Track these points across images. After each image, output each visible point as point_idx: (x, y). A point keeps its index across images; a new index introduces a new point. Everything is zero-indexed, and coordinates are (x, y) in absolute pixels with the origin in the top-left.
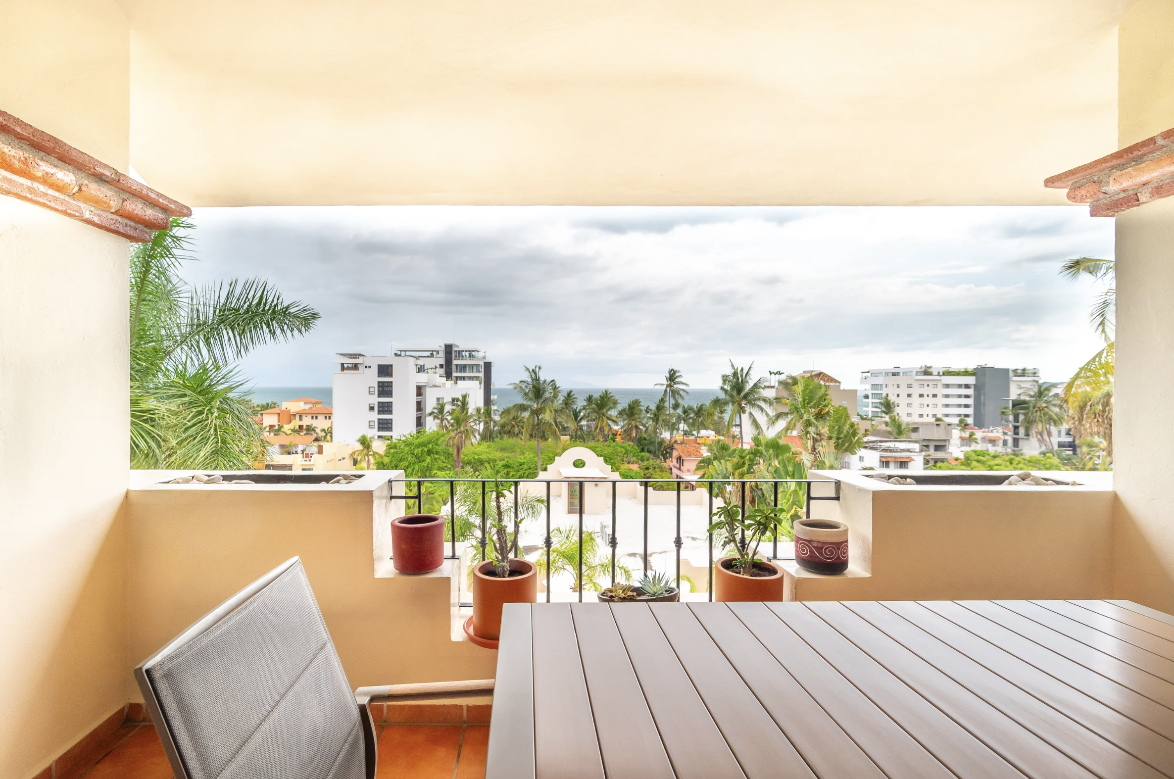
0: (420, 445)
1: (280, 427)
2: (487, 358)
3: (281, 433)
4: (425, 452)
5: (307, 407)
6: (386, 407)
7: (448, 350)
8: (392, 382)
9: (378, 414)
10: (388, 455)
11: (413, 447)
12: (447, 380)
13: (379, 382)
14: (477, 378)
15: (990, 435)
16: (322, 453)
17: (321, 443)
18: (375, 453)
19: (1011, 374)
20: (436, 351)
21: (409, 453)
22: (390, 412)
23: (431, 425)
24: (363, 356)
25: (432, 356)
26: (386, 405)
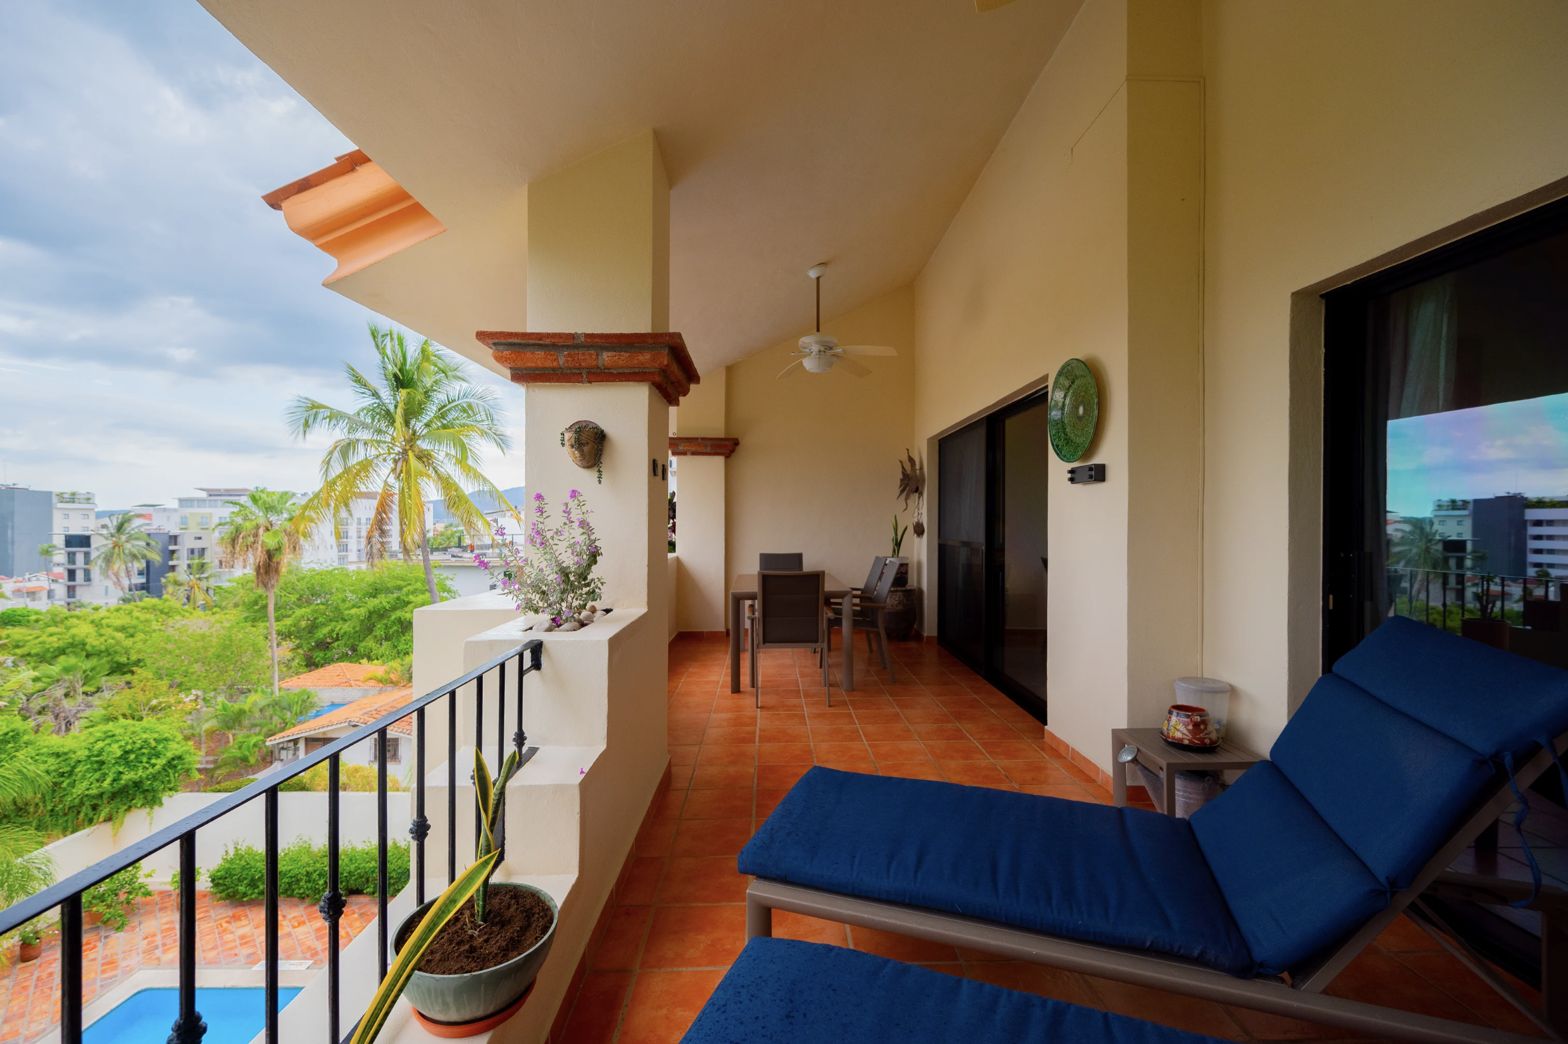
15: (29, 585)
19: (55, 499)
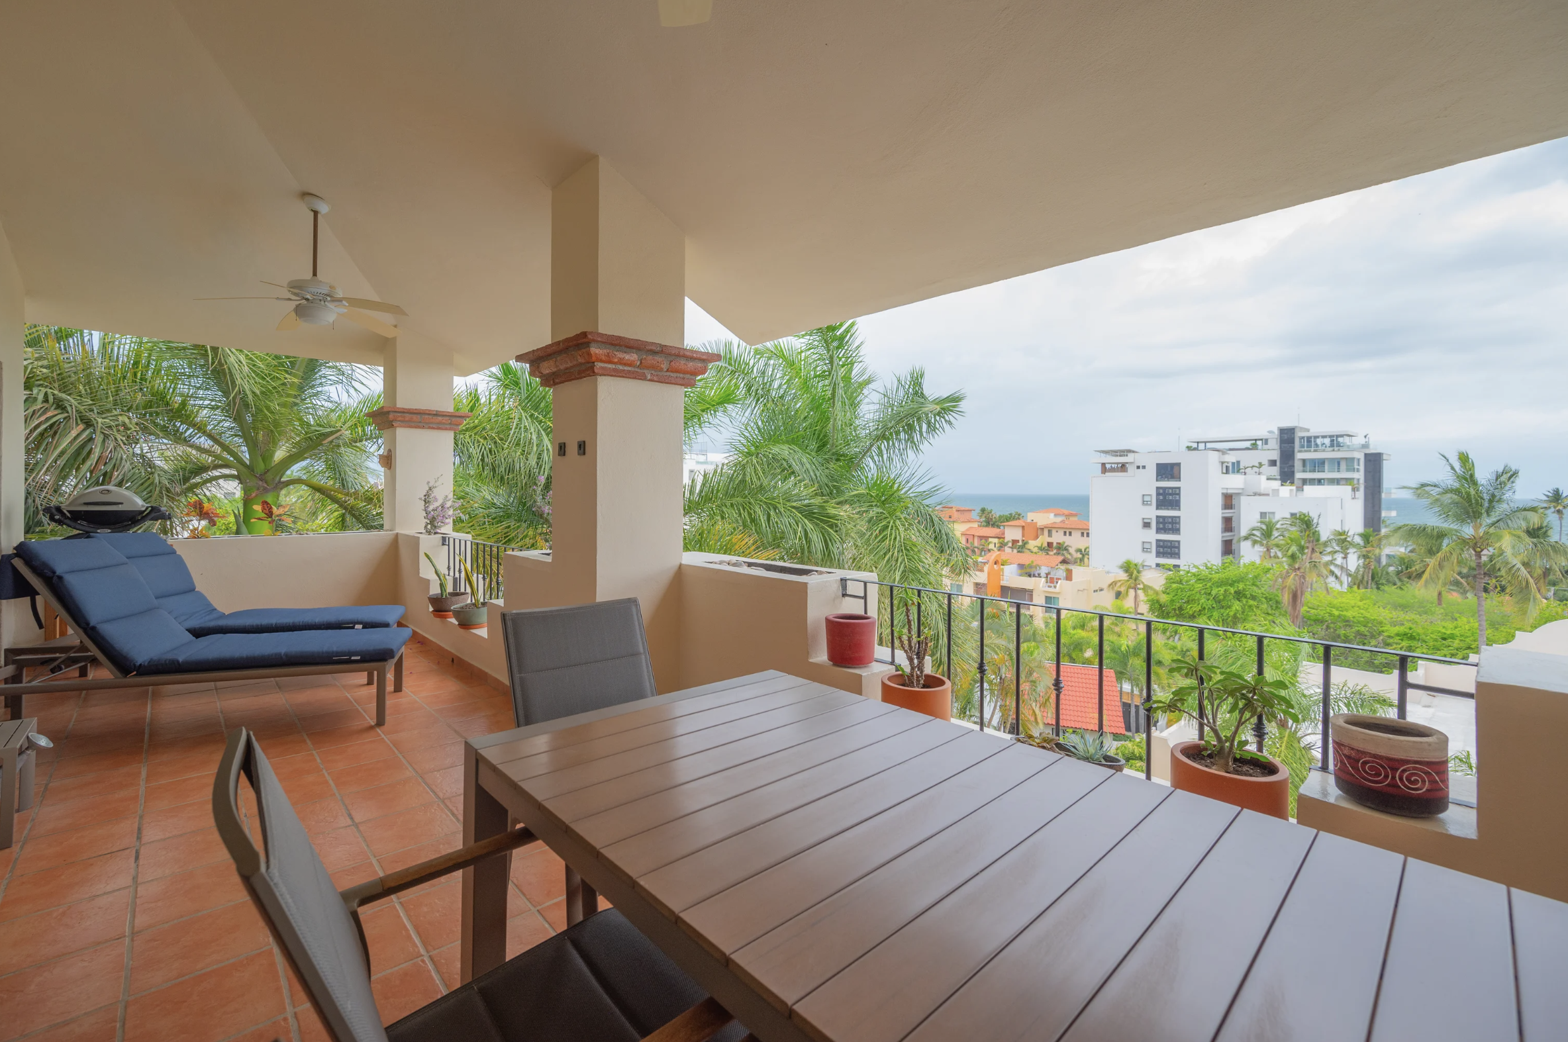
0: (1221, 583)
1: (1025, 543)
2: (1371, 447)
3: (1024, 550)
4: (1230, 593)
5: (1059, 519)
6: (1170, 523)
7: (1286, 437)
8: (1179, 488)
9: (1157, 532)
10: (1168, 591)
11: (1209, 584)
12: (1282, 485)
13: (1158, 488)
14: (1348, 481)
16: (1071, 580)
17: (1070, 567)
18: (1146, 588)
20: (1262, 440)
21: (1203, 592)
22: (1177, 531)
23: (1249, 554)
24: (1134, 452)
25: (1254, 447)
26: (1170, 520)
